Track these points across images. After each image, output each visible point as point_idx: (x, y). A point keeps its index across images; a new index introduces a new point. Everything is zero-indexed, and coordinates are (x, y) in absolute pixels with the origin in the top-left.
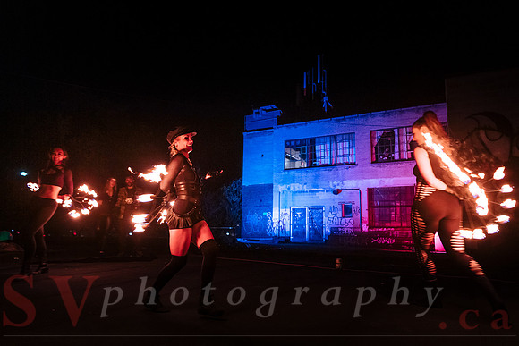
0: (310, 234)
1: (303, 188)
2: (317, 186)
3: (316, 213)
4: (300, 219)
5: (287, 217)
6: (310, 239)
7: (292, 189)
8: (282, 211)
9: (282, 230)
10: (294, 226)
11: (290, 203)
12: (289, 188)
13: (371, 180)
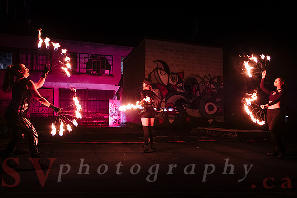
13: (61, 83)
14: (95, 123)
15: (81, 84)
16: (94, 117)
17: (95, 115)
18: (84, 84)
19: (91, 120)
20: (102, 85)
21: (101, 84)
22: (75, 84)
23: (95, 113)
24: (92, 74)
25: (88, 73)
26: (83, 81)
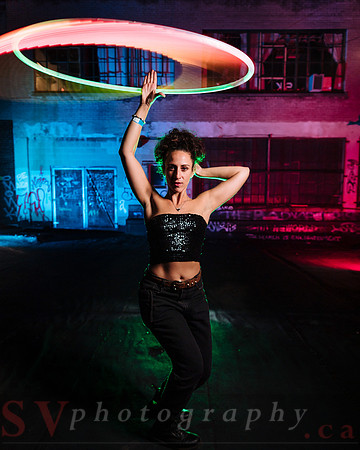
0: (90, 217)
1: (74, 131)
2: (103, 130)
3: (101, 180)
4: (71, 190)
5: (45, 187)
6: (90, 225)
7: (52, 131)
8: (36, 174)
9: (37, 209)
10: (61, 203)
11: (49, 160)
12: (46, 131)
13: (199, 124)
14: (286, 233)
15: (252, 124)
16: (285, 215)
17: (287, 210)
18: (259, 124)
19: (278, 224)
20: (310, 123)
21: (305, 120)
22: (234, 124)
23: (288, 205)
24: (282, 91)
25: (270, 89)
26: (256, 116)
